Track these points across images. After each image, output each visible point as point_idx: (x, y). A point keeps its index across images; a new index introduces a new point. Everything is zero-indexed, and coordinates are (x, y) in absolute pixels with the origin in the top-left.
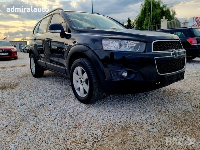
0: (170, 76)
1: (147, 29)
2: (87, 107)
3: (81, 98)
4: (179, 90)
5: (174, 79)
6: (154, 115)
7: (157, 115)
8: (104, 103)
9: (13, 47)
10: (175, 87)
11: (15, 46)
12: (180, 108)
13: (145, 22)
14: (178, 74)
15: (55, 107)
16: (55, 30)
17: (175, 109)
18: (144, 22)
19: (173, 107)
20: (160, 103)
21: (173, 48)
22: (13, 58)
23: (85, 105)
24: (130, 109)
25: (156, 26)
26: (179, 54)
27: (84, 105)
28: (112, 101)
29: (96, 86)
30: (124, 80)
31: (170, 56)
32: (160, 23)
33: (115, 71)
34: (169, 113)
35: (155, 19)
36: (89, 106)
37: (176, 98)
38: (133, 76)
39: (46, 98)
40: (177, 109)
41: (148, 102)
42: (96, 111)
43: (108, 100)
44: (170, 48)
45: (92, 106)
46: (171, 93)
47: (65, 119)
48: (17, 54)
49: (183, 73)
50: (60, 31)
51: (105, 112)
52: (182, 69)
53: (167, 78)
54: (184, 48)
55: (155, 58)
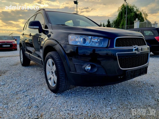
0: (132, 71)
1: (123, 28)
2: (55, 96)
3: (51, 87)
4: (144, 82)
5: (136, 74)
6: (115, 108)
7: (119, 108)
8: (73, 93)
9: (14, 41)
10: (141, 80)
11: (16, 40)
12: (143, 101)
13: (122, 23)
14: (141, 69)
15: (27, 95)
16: (34, 26)
17: (137, 102)
18: (120, 23)
19: (135, 100)
20: (124, 95)
21: (136, 44)
22: (14, 50)
23: (55, 94)
24: (94, 101)
25: (130, 26)
26: (142, 50)
27: (53, 94)
28: (81, 91)
29: (63, 78)
30: (87, 73)
31: (133, 51)
32: (134, 24)
33: (79, 65)
34: (131, 107)
35: (130, 21)
36: (57, 96)
37: (140, 90)
38: (96, 70)
39: (24, 85)
40: (139, 102)
41: (113, 94)
42: (62, 101)
43: (77, 90)
44: (133, 44)
45: (60, 95)
46: (137, 85)
47: (30, 108)
48: (16, 46)
49: (146, 68)
50: (38, 27)
51: (70, 102)
52: (145, 64)
53: (129, 73)
54: (148, 45)
55: (117, 53)
